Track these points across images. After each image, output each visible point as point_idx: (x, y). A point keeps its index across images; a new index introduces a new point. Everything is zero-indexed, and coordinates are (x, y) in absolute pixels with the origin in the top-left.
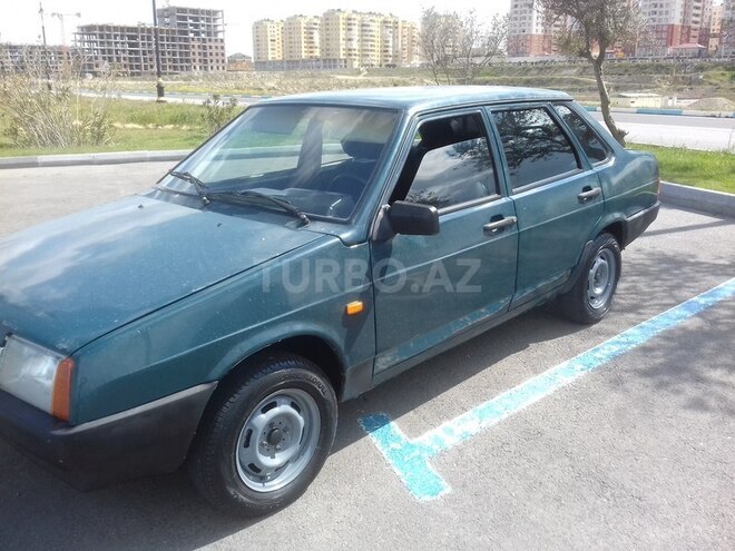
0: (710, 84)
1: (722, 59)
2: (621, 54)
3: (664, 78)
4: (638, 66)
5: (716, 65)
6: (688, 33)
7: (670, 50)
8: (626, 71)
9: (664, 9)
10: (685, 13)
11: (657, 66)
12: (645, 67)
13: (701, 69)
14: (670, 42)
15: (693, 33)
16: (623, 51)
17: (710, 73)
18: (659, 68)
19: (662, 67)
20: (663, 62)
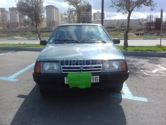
0: (29, 35)
1: (30, 30)
2: (7, 29)
3: (18, 34)
4: (12, 31)
5: (29, 31)
6: (21, 24)
7: (18, 28)
8: (9, 32)
9: (15, 19)
10: (20, 20)
11: (16, 31)
12: (13, 31)
13: (26, 32)
14: (18, 26)
15: (22, 24)
16: (7, 28)
17: (28, 33)
18: (17, 32)
19: (17, 31)
20: (17, 30)
